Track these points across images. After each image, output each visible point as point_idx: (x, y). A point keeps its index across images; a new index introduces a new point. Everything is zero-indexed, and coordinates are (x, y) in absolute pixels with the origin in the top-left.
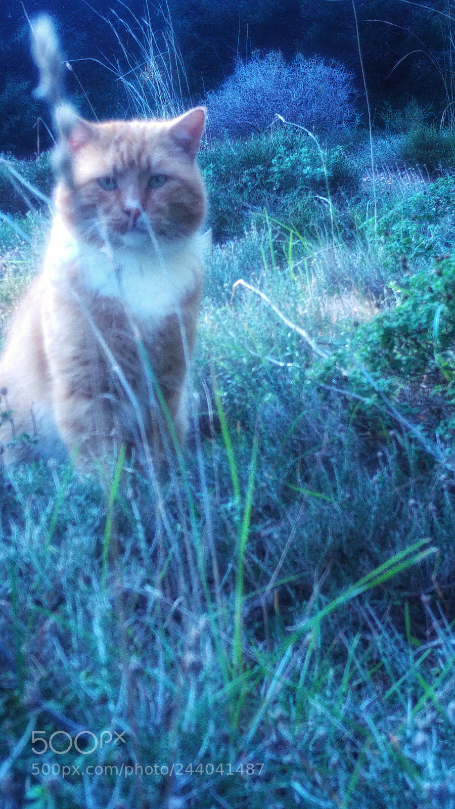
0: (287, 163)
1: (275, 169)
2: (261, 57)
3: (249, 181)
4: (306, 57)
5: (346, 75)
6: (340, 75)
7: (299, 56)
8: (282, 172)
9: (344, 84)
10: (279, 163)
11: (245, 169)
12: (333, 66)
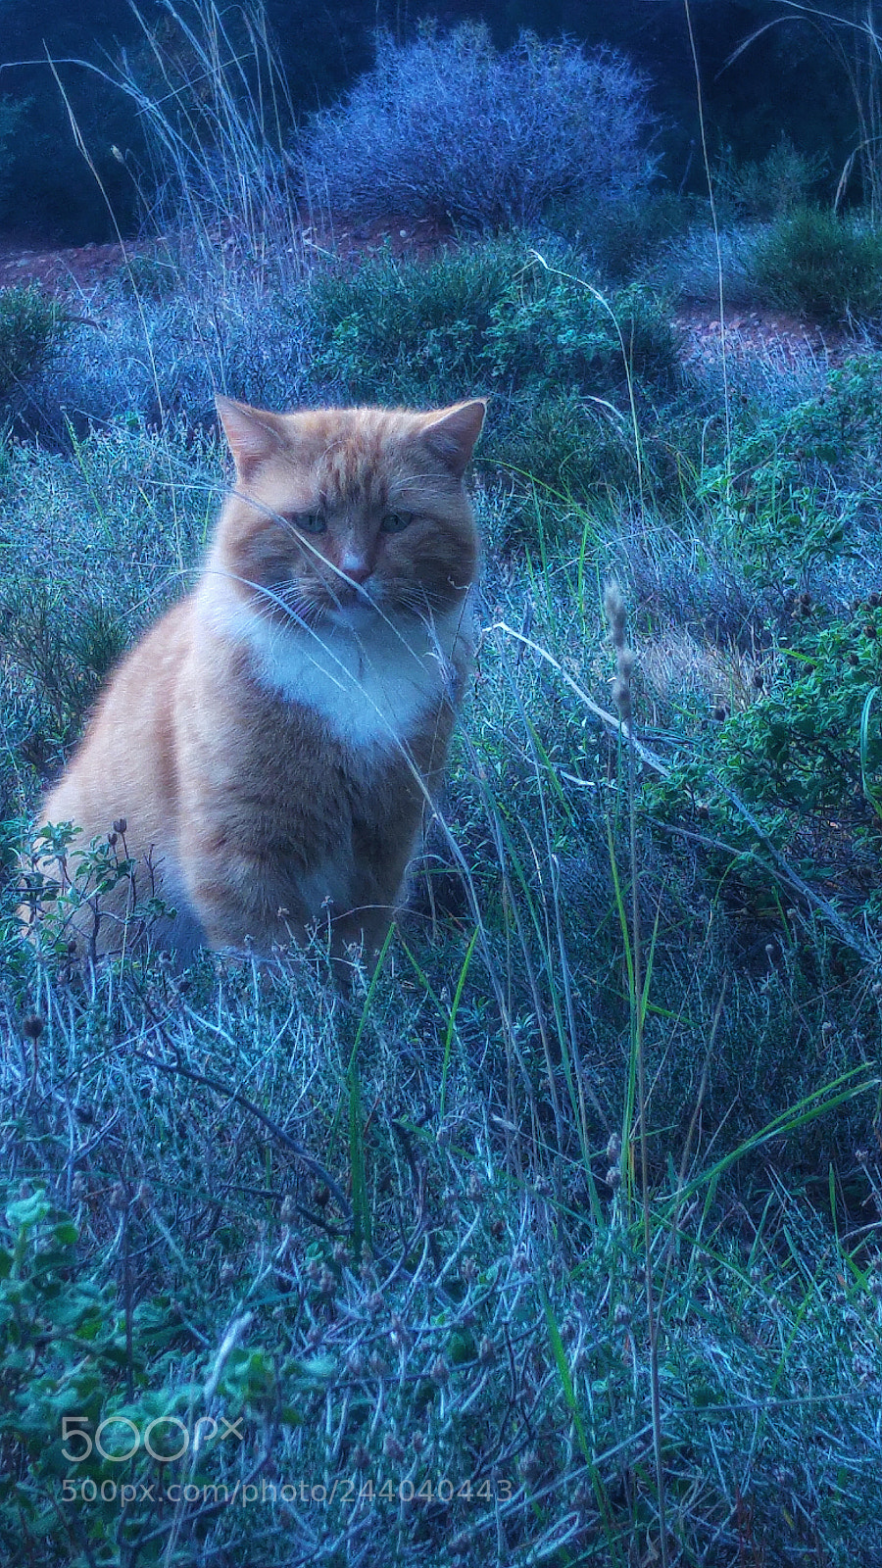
0: (523, 322)
1: (497, 331)
2: (440, 35)
3: (439, 355)
4: (543, 39)
5: (634, 83)
6: (619, 81)
7: (527, 35)
8: (511, 338)
9: (628, 102)
10: (505, 317)
11: (429, 328)
12: (606, 61)
